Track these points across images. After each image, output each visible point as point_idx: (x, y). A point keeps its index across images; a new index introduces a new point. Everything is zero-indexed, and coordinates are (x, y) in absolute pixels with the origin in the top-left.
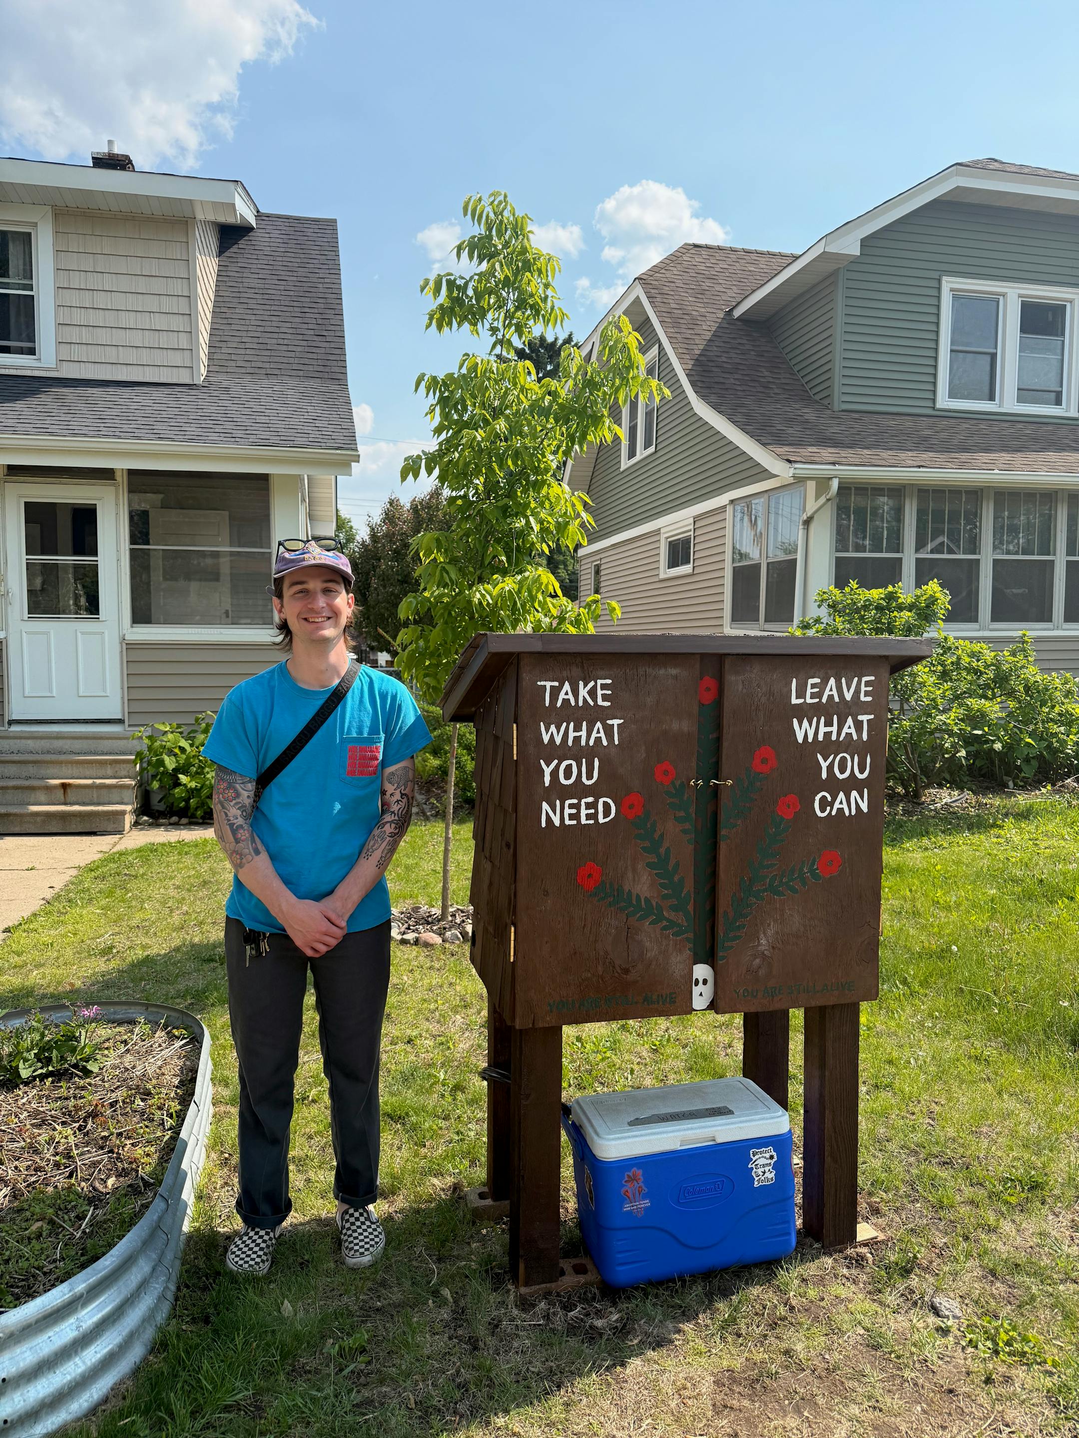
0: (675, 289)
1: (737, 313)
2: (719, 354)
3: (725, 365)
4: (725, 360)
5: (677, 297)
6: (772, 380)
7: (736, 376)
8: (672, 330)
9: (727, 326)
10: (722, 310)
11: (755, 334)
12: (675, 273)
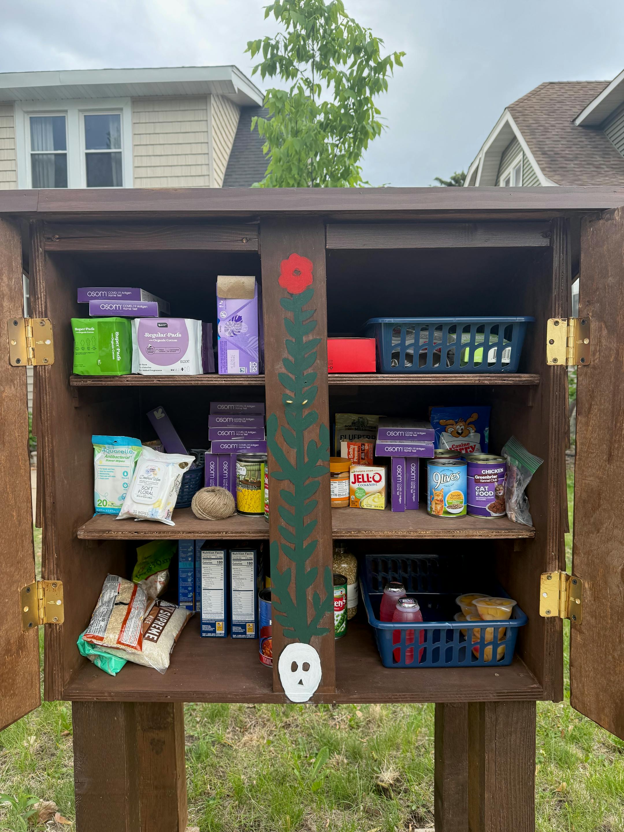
0: (534, 111)
1: (578, 122)
2: (564, 149)
3: (568, 156)
4: (567, 152)
5: (535, 116)
6: (603, 163)
7: (576, 162)
8: (530, 137)
9: (571, 131)
10: (568, 121)
11: (591, 134)
12: (534, 101)
